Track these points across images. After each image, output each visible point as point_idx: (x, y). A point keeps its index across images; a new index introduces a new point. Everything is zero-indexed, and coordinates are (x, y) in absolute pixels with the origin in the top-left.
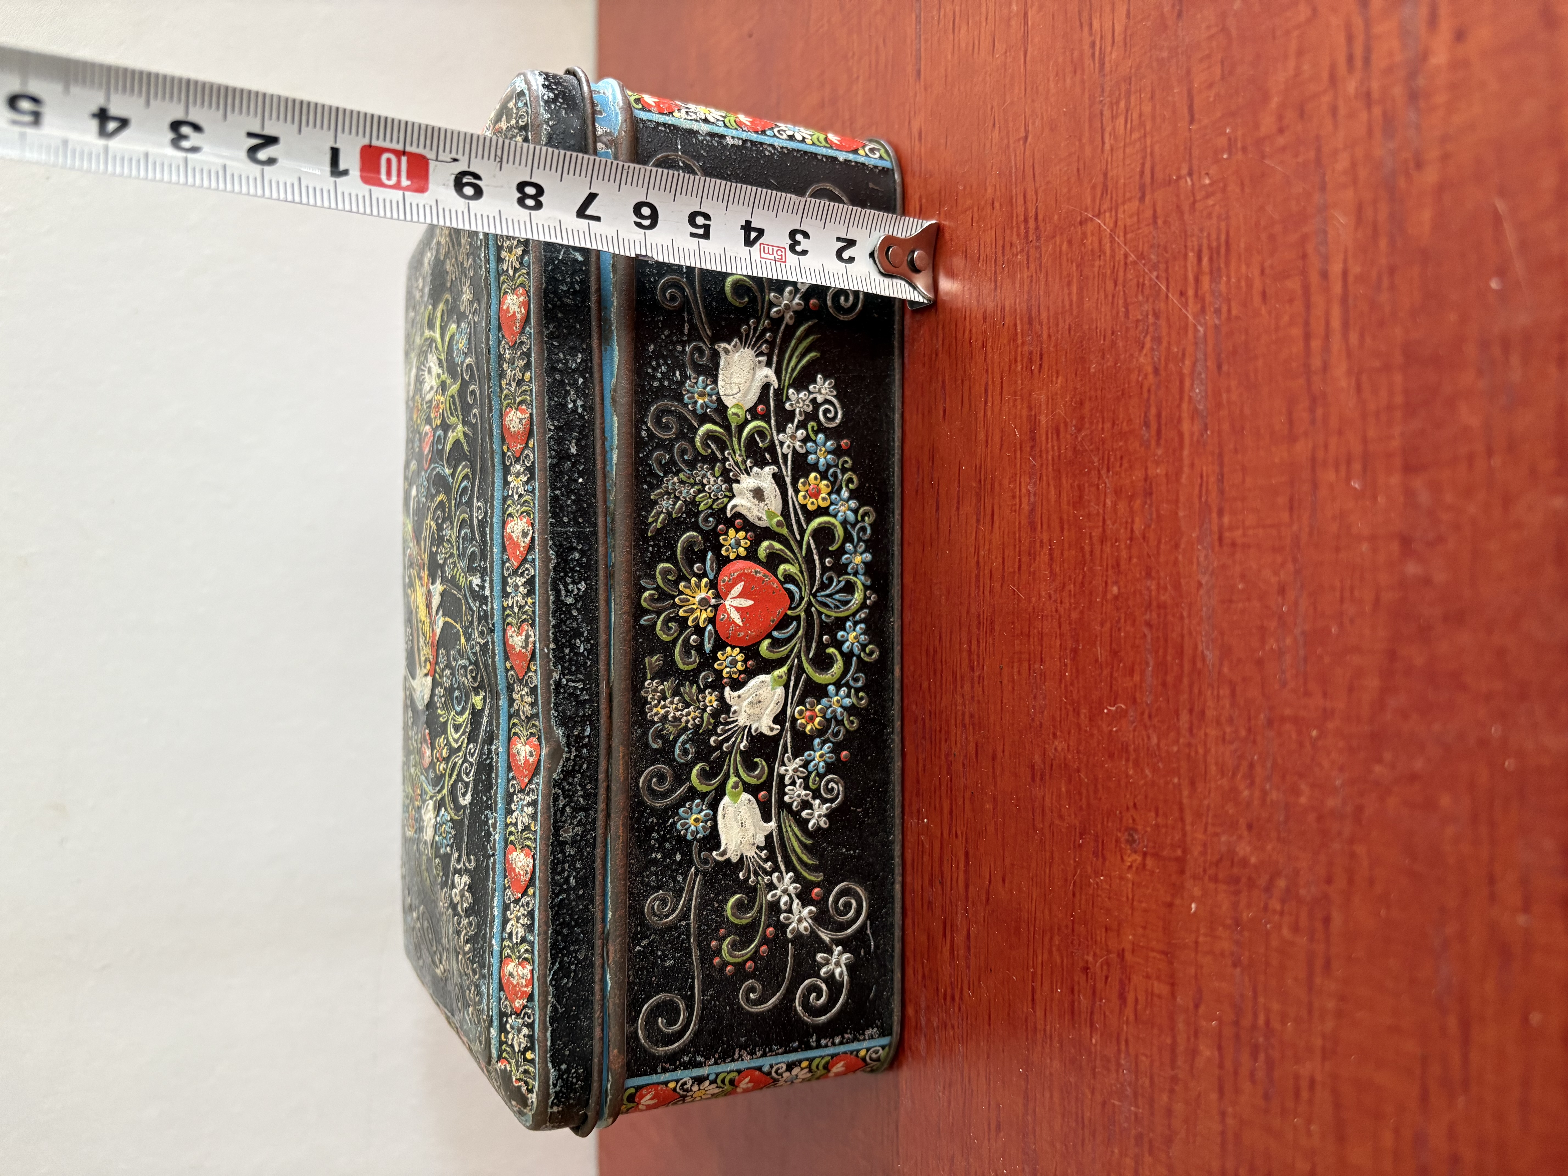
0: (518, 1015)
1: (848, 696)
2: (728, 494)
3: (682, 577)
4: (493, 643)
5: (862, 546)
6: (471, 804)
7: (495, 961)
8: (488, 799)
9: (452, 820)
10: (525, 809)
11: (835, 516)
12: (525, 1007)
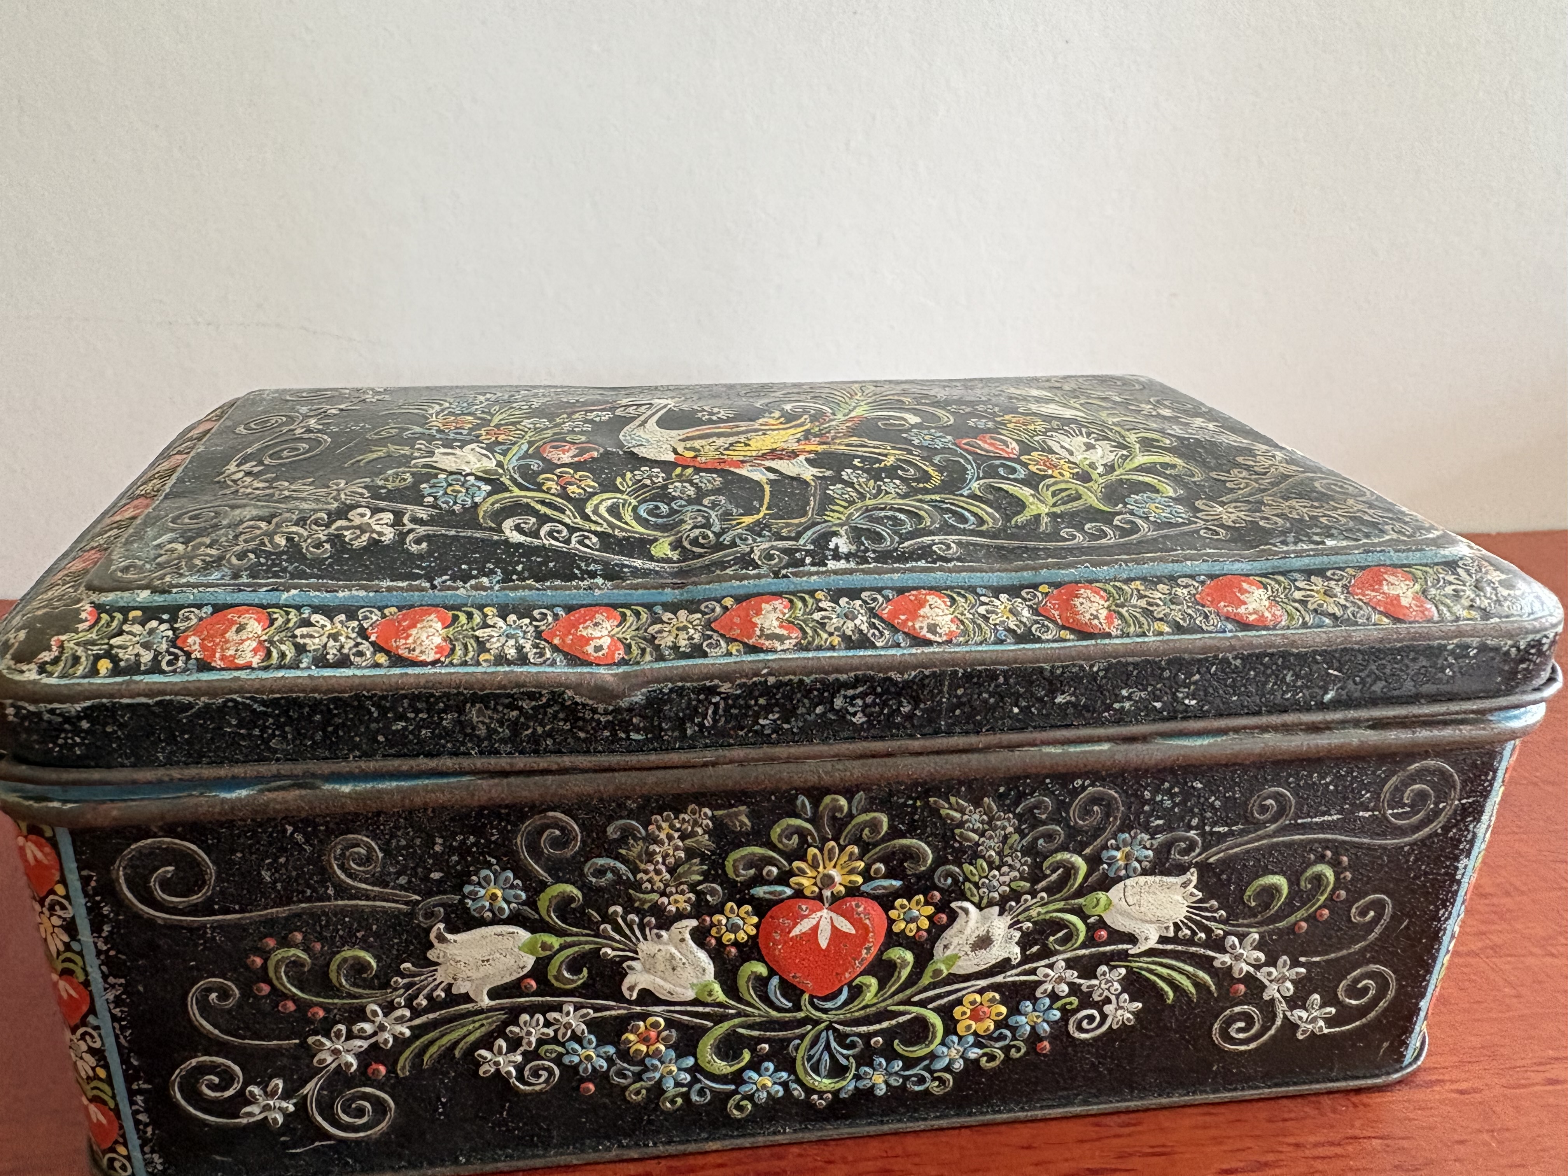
0: (173, 643)
1: (678, 1084)
2: (985, 901)
3: (865, 847)
4: (759, 577)
5: (895, 1082)
6: (506, 542)
7: (262, 596)
8: (519, 574)
9: (476, 505)
10: (512, 642)
11: (943, 1043)
12: (188, 654)
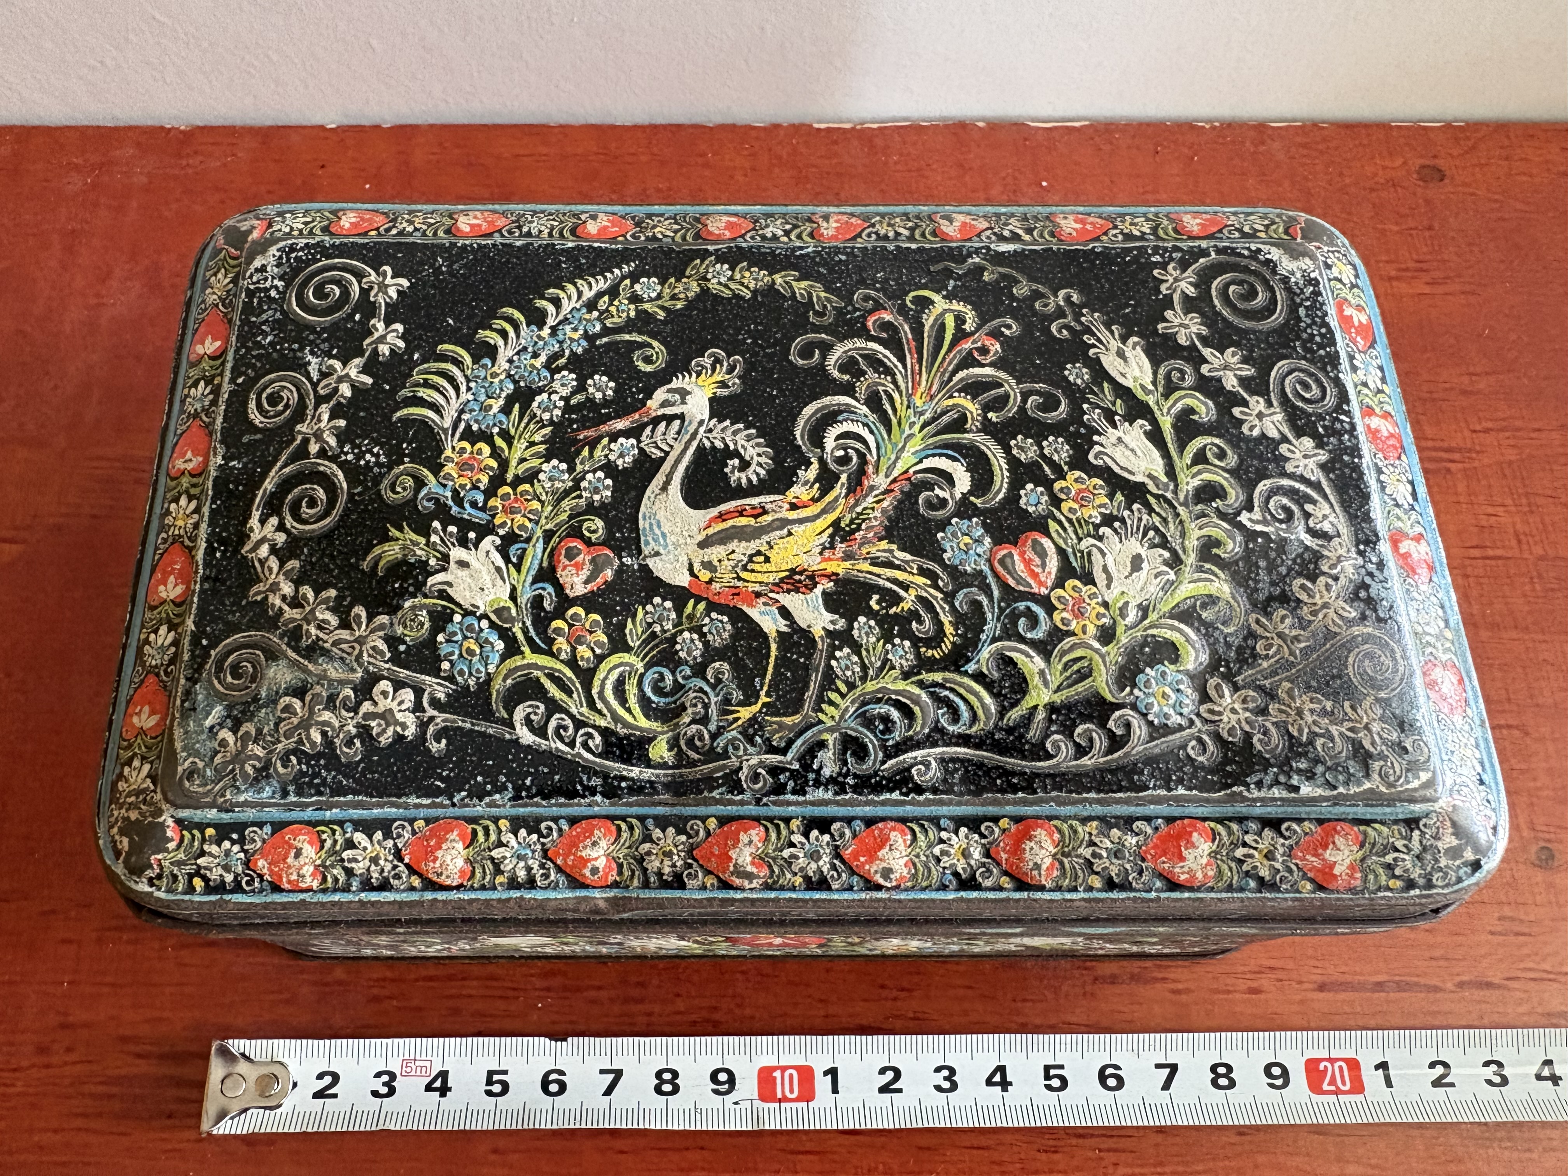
0: (247, 864)
4: (741, 803)
7: (310, 814)
9: (489, 678)
10: (522, 864)
12: (261, 876)
